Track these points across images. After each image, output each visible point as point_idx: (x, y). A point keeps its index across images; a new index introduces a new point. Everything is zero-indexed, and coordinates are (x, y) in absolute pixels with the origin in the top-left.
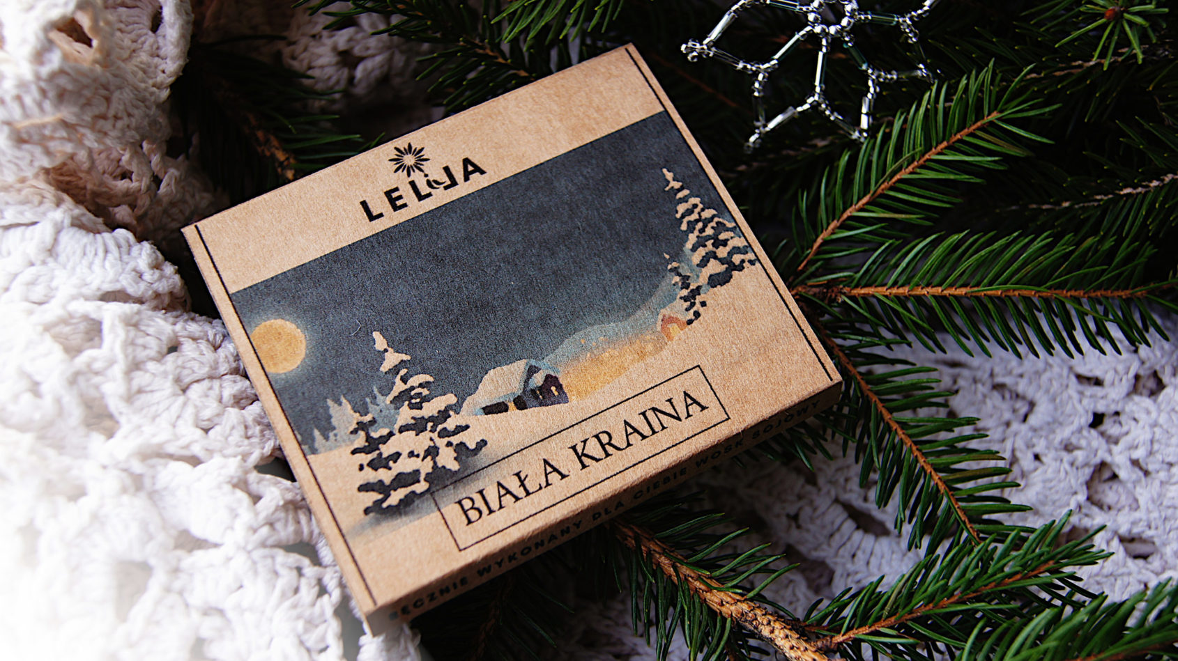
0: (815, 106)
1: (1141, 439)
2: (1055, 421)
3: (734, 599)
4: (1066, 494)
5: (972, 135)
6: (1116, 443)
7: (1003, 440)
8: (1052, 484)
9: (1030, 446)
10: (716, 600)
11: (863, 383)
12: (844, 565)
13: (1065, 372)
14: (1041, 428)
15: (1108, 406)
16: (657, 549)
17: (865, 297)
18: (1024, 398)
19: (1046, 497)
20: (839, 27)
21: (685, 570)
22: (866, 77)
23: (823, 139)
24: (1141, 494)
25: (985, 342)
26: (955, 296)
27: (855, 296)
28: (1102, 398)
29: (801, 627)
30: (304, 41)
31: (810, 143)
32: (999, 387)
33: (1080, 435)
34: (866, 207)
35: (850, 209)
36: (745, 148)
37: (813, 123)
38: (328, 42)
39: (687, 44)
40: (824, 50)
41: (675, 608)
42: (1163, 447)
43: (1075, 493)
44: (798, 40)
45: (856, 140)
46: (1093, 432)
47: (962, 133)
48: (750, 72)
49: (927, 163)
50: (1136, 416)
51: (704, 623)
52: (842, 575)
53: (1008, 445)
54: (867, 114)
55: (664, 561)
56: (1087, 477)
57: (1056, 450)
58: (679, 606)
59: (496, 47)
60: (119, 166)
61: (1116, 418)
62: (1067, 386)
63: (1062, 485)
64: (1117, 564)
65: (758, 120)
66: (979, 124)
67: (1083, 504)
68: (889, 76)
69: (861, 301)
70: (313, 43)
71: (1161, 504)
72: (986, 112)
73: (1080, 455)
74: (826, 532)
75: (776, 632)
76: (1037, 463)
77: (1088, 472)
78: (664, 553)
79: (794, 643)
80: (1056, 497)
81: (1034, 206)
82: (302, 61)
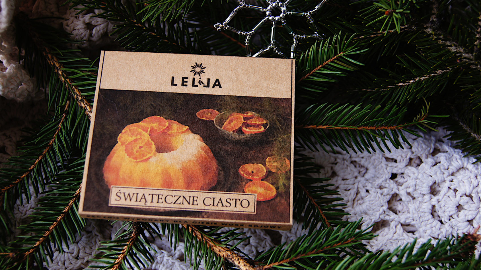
0: (272, 49)
1: (411, 184)
2: (375, 176)
3: (225, 250)
4: (378, 206)
5: (332, 62)
6: (401, 186)
7: (354, 184)
8: (373, 202)
9: (364, 186)
10: (217, 250)
13: (381, 156)
14: (369, 179)
15: (397, 170)
16: (195, 229)
18: (364, 167)
19: (370, 207)
20: (279, 17)
21: (205, 237)
22: (292, 37)
24: (411, 207)
26: (322, 129)
28: (396, 167)
29: (252, 262)
30: (72, 19)
32: (353, 162)
33: (385, 182)
38: (82, 19)
39: (216, 24)
40: (274, 26)
42: (420, 187)
43: (383, 206)
44: (263, 22)
46: (391, 181)
47: (328, 61)
48: (243, 36)
49: (313, 74)
50: (409, 175)
53: (356, 186)
54: (292, 52)
55: (198, 234)
56: (388, 200)
57: (375, 188)
61: (402, 175)
62: (381, 162)
63: (377, 202)
64: (399, 235)
65: (248, 55)
66: (335, 57)
67: (385, 210)
68: (302, 37)
70: (76, 20)
71: (419, 211)
72: (338, 52)
73: (385, 191)
75: (241, 263)
76: (367, 193)
77: (389, 197)
78: (199, 230)
80: (374, 207)
82: (71, 27)
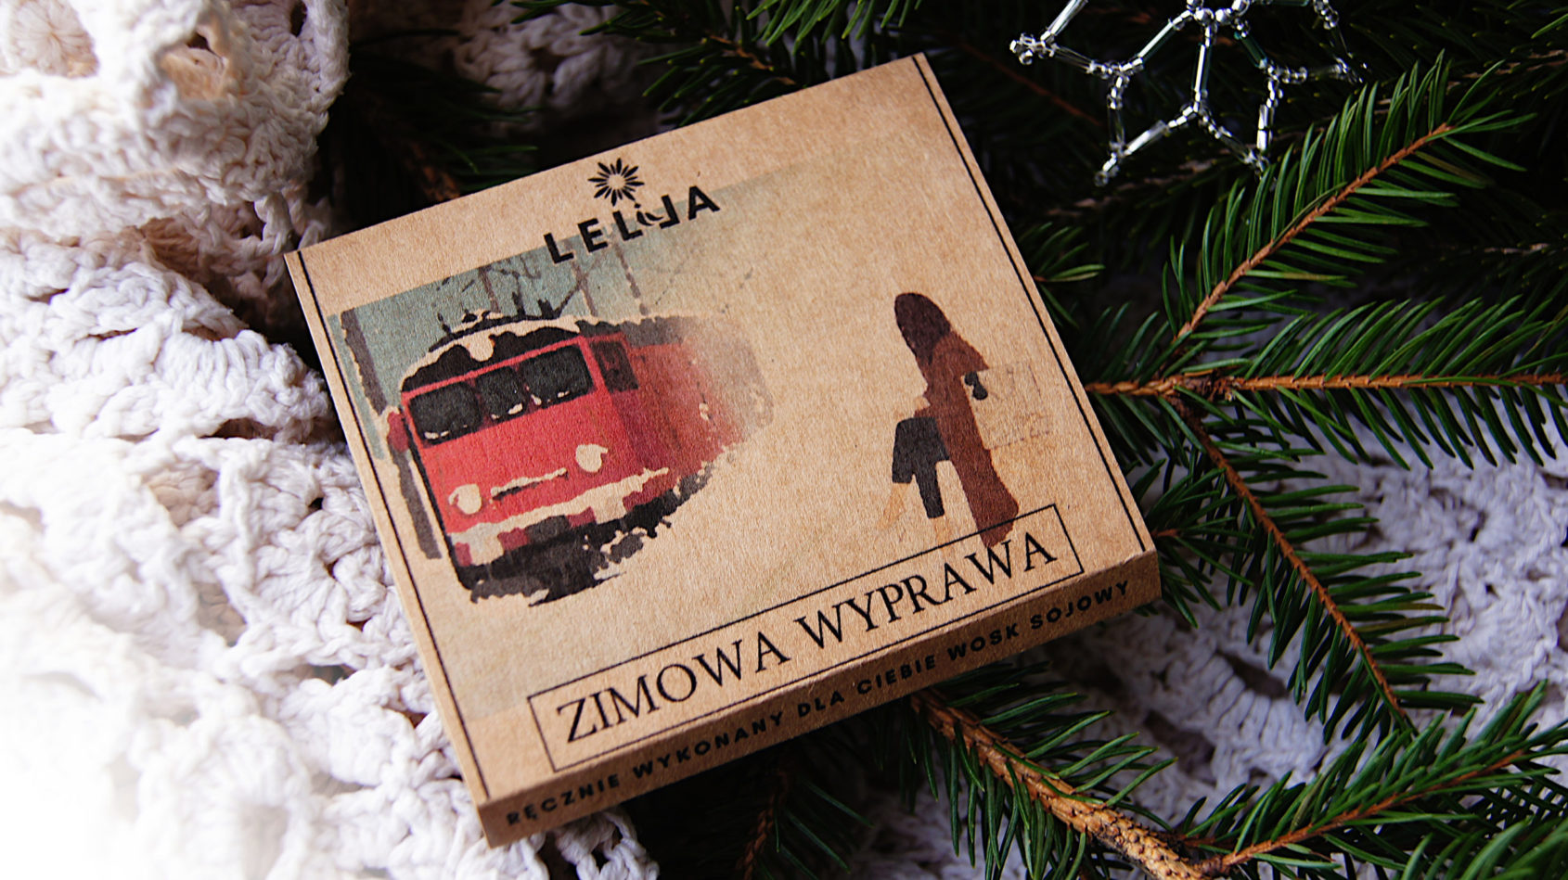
0: (1194, 120)
2: (1515, 539)
3: (1090, 808)
4: (1529, 639)
5: (1411, 157)
7: (1444, 567)
8: (1511, 625)
9: (1479, 573)
10: (1065, 809)
11: (1257, 507)
12: (1228, 738)
13: (1529, 471)
14: (1496, 549)
16: (985, 740)
17: (1263, 392)
18: (1472, 507)
19: (1503, 644)
20: (1229, 11)
21: (1022, 769)
22: (1264, 77)
23: (1201, 160)
25: (1423, 445)
26: (1387, 389)
27: (1250, 390)
29: (1179, 842)
30: (483, 36)
31: (1182, 167)
32: (1436, 493)
33: (1548, 558)
34: (1265, 262)
35: (1243, 266)
36: (1097, 178)
37: (1190, 143)
38: (516, 37)
39: (1017, 39)
40: (1207, 43)
41: (1009, 817)
43: (1542, 637)
44: (1172, 29)
45: (1250, 164)
46: (1566, 553)
47: (1397, 155)
48: (1105, 77)
49: (1348, 199)
51: (1049, 840)
52: (1225, 753)
53: (1451, 573)
54: (1265, 130)
55: (995, 757)
56: (1558, 616)
57: (1516, 578)
58: (1014, 816)
59: (750, 46)
60: (237, 218)
62: (1532, 491)
63: (1524, 627)
65: (1115, 141)
66: (1421, 142)
67: (1552, 652)
68: (1296, 76)
69: (1257, 396)
70: (495, 39)
72: (1431, 126)
73: (1548, 585)
74: (1204, 695)
75: (1148, 852)
76: (1490, 597)
77: (1558, 609)
78: (994, 744)
79: (1171, 867)
80: (1516, 643)
81: (1493, 250)
82: (482, 63)
